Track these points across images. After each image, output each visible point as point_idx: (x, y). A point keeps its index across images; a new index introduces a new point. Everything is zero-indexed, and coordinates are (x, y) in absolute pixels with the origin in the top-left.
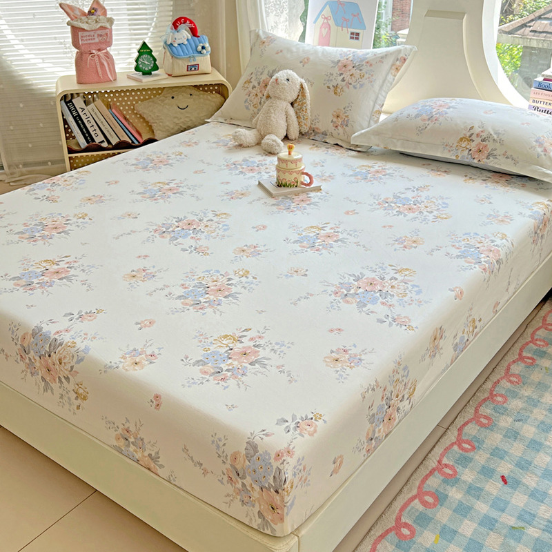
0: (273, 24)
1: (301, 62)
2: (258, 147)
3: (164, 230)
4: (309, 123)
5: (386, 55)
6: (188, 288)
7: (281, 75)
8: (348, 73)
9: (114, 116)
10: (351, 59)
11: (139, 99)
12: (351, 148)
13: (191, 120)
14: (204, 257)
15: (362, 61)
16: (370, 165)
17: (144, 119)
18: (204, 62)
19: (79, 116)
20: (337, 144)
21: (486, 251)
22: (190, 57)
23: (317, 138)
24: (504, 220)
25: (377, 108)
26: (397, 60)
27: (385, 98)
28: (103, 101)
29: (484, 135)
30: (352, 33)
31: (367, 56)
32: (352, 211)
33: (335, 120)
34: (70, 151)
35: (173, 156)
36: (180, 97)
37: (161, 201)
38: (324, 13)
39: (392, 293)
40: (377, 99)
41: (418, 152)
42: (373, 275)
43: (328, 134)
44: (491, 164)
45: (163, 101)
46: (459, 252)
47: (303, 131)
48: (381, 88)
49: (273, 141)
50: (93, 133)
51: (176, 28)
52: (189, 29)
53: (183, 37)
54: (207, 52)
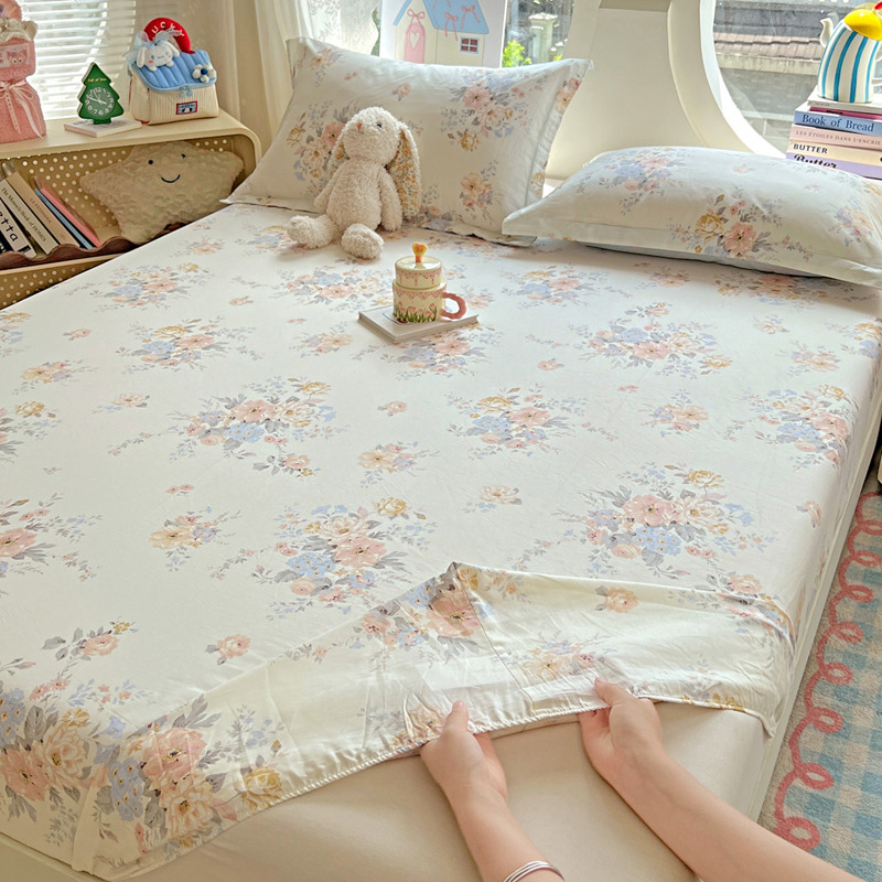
0: (323, 28)
1: (395, 93)
2: (334, 246)
3: (208, 427)
4: (419, 201)
5: (546, 77)
6: (295, 553)
7: (368, 115)
8: (484, 110)
9: (44, 199)
10: (485, 85)
11: (87, 168)
12: (501, 241)
13: (187, 201)
14: (305, 478)
15: (505, 88)
16: (545, 271)
17: (97, 202)
18: (207, 97)
20: (473, 236)
21: (823, 423)
23: (433, 225)
24: (825, 361)
25: (538, 168)
26: (565, 84)
27: (548, 151)
28: (21, 174)
29: (745, 210)
30: (465, 41)
31: (514, 79)
32: (550, 362)
33: (466, 193)
35: (182, 274)
36: (165, 161)
37: (184, 366)
38: (410, 7)
39: (699, 527)
40: (535, 154)
41: (626, 243)
42: (645, 491)
43: (454, 217)
44: (762, 260)
45: (132, 169)
46: (779, 429)
47: (408, 214)
48: (541, 133)
49: (365, 236)
51: (151, 39)
52: (174, 40)
53: (167, 53)
54: (211, 80)
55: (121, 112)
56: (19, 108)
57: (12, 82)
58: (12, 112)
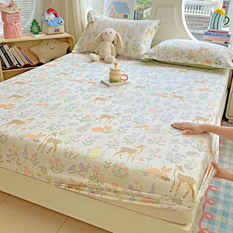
7: (108, 30)
9: (22, 53)
13: (56, 54)
18: (62, 28)
19: (6, 53)
22: (56, 26)
30: (124, 15)
34: (3, 69)
36: (51, 44)
38: (111, 7)
45: (43, 46)
50: (13, 61)
53: (52, 17)
54: (63, 24)
55: (41, 31)
56: (17, 29)
57: (15, 23)
58: (15, 30)
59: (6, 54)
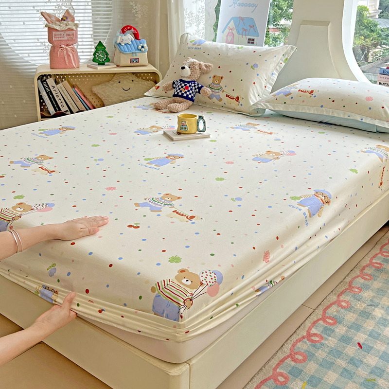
9: (76, 93)
13: (132, 98)
17: (98, 96)
18: (143, 58)
19: (51, 91)
22: (133, 53)
28: (69, 82)
30: (249, 39)
36: (125, 82)
38: (229, 25)
45: (112, 84)
50: (60, 105)
51: (123, 33)
52: (133, 35)
53: (129, 39)
54: (145, 50)
55: (109, 61)
56: (69, 56)
57: (67, 45)
58: (66, 57)
59: (49, 94)
